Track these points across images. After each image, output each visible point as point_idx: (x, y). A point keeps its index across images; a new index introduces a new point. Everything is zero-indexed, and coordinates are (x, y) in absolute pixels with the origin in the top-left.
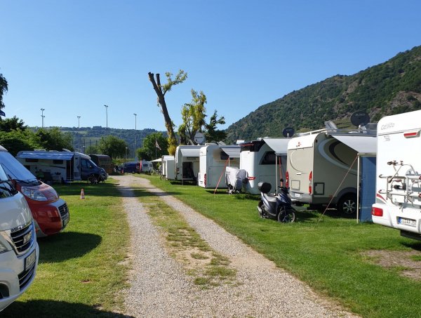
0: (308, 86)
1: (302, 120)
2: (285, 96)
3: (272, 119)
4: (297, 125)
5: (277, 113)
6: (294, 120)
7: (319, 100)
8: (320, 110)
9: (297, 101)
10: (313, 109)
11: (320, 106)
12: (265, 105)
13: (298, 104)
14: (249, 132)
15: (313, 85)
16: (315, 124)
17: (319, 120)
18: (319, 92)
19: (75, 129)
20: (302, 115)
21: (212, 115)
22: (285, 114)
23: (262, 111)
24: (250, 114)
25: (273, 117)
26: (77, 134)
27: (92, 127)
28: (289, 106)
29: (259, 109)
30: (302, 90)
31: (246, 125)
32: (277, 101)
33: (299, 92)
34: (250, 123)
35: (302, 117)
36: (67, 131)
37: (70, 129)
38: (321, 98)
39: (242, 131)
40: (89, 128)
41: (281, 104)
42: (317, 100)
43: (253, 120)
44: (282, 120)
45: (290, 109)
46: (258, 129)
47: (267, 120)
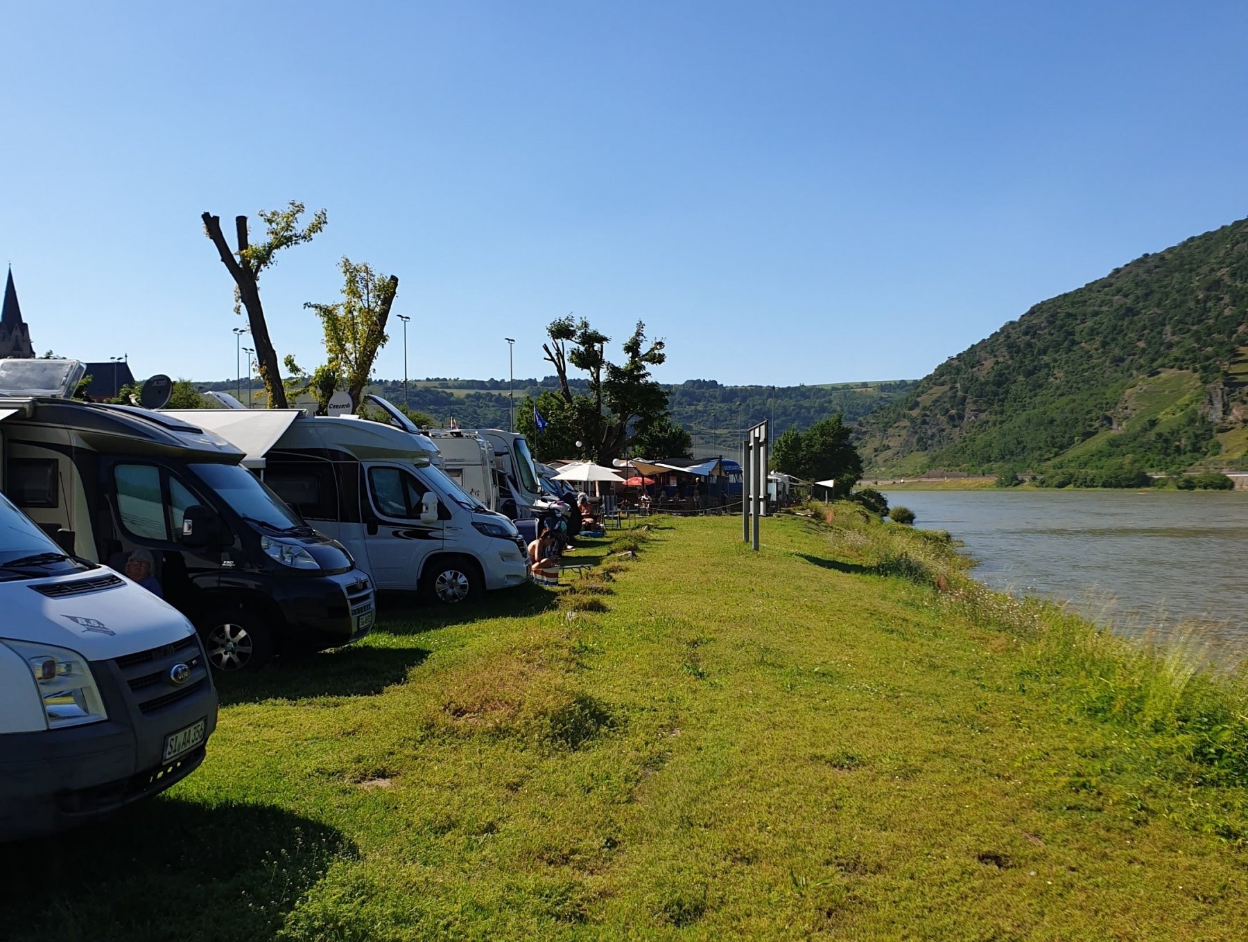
0: (1192, 239)
1: (1170, 346)
2: (1117, 271)
3: (1074, 343)
4: (1153, 360)
5: (1089, 324)
6: (1142, 344)
7: (1228, 280)
8: (1227, 312)
9: (1155, 287)
10: (1206, 310)
11: (1227, 299)
12: (1053, 300)
13: (1157, 296)
14: (999, 384)
15: (1208, 236)
16: (1208, 358)
17: (1222, 344)
18: (1228, 254)
19: (494, 384)
20: (1168, 329)
21: (627, 337)
22: (1115, 328)
23: (1041, 320)
24: (1002, 330)
25: (1077, 338)
26: (500, 401)
27: (540, 380)
28: (1129, 302)
29: (1032, 312)
30: (1170, 250)
31: (988, 364)
32: (1089, 287)
33: (1161, 257)
34: (1004, 356)
35: (1168, 336)
36: (472, 392)
37: (481, 385)
38: (1233, 275)
39: (974, 379)
40: (532, 382)
41: (1102, 296)
42: (1218, 283)
43: (1013, 348)
44: (1104, 344)
45: (1131, 311)
46: (1029, 374)
47: (1057, 346)
